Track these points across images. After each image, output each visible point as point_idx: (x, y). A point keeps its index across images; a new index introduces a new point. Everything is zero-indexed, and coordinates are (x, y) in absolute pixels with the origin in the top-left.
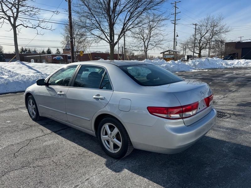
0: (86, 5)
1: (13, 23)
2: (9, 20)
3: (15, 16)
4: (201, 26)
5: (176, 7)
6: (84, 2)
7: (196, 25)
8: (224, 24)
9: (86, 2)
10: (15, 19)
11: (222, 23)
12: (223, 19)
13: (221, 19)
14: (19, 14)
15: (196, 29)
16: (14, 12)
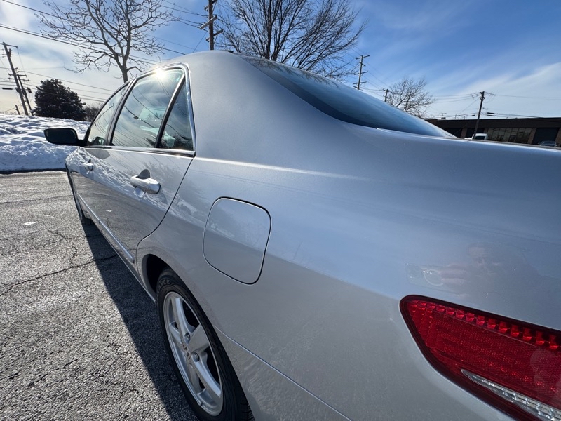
0: (234, 46)
1: (122, 64)
2: (116, 59)
3: (125, 53)
4: (394, 94)
5: (362, 64)
6: (231, 41)
7: (387, 91)
8: (425, 93)
9: (234, 41)
10: (125, 58)
11: (423, 91)
12: (425, 84)
13: (422, 84)
14: (132, 50)
15: (386, 97)
16: (122, 46)
